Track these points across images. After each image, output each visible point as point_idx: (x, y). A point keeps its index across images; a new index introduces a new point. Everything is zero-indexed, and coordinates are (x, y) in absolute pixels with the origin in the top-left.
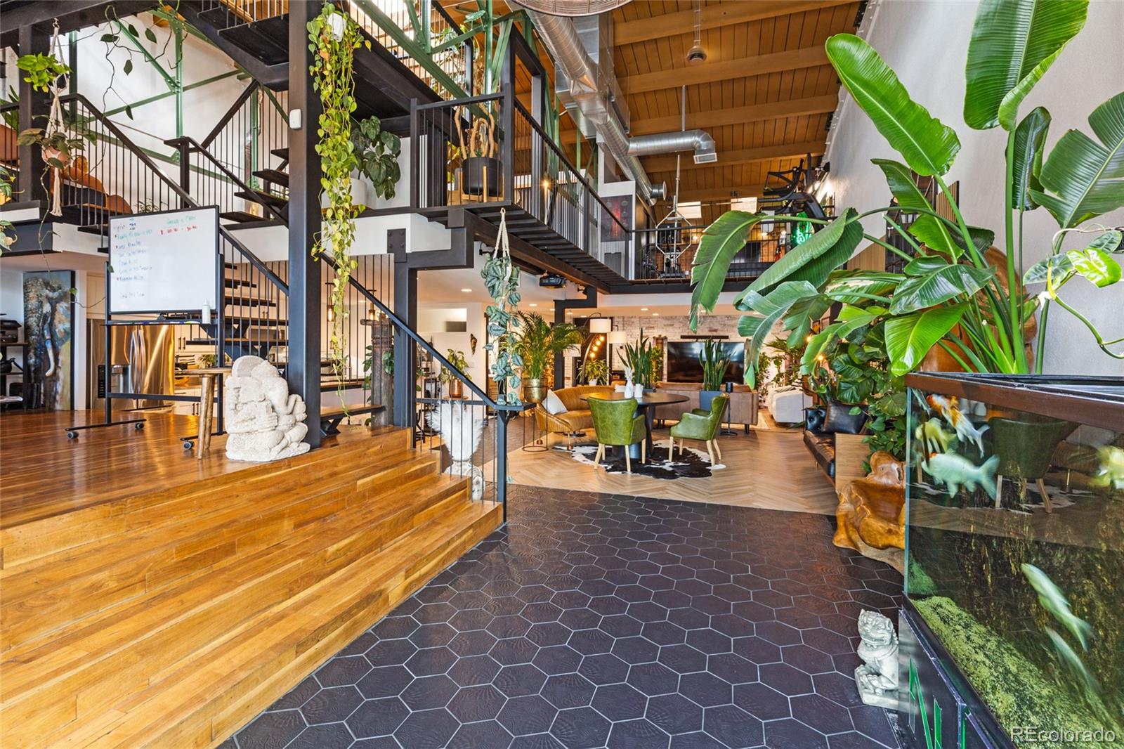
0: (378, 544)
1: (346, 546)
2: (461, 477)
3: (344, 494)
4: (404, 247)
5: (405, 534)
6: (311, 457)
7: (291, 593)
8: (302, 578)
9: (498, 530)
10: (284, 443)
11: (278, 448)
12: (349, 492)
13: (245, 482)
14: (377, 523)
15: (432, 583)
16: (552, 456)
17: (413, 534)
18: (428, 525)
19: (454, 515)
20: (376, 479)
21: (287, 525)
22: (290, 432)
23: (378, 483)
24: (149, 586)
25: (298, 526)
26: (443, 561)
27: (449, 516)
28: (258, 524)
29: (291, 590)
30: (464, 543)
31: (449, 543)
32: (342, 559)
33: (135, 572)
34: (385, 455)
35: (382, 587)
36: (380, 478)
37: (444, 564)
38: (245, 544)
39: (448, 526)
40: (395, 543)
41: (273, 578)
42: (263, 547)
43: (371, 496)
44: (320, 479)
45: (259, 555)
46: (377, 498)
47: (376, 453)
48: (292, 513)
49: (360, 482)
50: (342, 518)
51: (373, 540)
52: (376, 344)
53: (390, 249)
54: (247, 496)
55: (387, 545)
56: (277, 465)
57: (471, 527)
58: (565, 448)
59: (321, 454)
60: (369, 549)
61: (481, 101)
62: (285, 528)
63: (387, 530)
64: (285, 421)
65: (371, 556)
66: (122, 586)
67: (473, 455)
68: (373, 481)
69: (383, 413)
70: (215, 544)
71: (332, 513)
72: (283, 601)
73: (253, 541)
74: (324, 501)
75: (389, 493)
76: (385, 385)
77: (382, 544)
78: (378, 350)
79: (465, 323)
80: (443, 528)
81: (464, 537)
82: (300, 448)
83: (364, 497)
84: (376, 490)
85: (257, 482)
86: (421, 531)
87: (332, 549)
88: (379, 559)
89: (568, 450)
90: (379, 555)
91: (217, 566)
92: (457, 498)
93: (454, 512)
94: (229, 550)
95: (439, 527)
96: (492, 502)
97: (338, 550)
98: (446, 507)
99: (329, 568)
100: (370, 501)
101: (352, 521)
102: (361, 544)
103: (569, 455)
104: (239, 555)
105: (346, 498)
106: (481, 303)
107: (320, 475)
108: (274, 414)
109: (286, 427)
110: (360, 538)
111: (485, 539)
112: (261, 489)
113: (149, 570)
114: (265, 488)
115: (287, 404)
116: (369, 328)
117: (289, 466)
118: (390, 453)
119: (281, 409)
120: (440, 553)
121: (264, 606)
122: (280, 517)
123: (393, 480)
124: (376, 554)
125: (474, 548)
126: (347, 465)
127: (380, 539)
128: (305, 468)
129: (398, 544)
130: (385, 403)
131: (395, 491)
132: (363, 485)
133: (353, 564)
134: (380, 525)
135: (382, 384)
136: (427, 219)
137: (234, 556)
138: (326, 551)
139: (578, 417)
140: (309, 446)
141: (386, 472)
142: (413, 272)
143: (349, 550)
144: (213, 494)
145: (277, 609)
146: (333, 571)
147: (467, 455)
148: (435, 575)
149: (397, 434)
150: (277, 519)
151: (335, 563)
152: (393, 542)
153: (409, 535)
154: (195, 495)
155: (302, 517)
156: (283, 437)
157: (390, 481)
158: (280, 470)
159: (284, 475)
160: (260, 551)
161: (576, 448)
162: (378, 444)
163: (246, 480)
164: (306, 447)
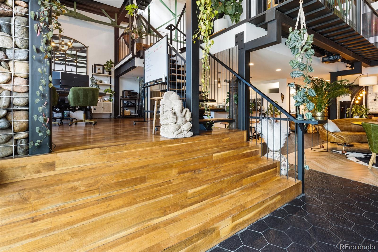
0: (220, 192)
1: (200, 191)
2: (274, 160)
3: (206, 160)
4: (243, 40)
5: (238, 189)
6: (193, 139)
7: (164, 214)
8: (172, 206)
9: (298, 198)
10: (180, 130)
12: (208, 159)
13: (161, 147)
14: (219, 180)
15: (251, 227)
16: (331, 155)
17: (242, 190)
18: (252, 186)
19: (268, 183)
20: (224, 154)
21: (174, 172)
22: (183, 126)
23: (225, 156)
24: (101, 192)
25: (180, 173)
26: (260, 213)
27: (266, 182)
28: (158, 169)
29: (165, 211)
30: (275, 203)
31: (264, 202)
32: (197, 198)
33: (94, 184)
34: (232, 143)
36: (226, 154)
37: (260, 215)
38: (151, 178)
39: (264, 190)
40: (231, 193)
42: (161, 181)
43: (221, 163)
44: (198, 150)
45: (158, 185)
46: (224, 165)
47: (227, 141)
48: (177, 166)
49: (214, 155)
50: (204, 173)
51: (217, 189)
52: (231, 90)
53: (236, 43)
54: (162, 153)
55: (226, 194)
56: (176, 140)
57: (279, 194)
58: (341, 152)
59: (199, 138)
60: (214, 195)
62: (173, 173)
63: (225, 185)
64: (180, 120)
65: (216, 199)
66: (87, 190)
67: (281, 149)
68: (222, 155)
69: (234, 123)
70: (135, 176)
71: (199, 169)
72: (160, 217)
73: (156, 177)
75: (232, 163)
76: (235, 109)
77: (223, 193)
79: (278, 89)
80: (261, 190)
81: (274, 200)
82: (188, 134)
83: (217, 163)
84: (224, 160)
85: (167, 147)
86: (247, 189)
87: (191, 191)
88: (220, 202)
89: (342, 153)
90: (221, 199)
91: (136, 187)
92: (270, 172)
93: (269, 180)
94: (143, 180)
95: (258, 189)
96: (293, 179)
97: (194, 193)
98: (263, 176)
99: (188, 202)
100: (221, 166)
101: (208, 175)
102: (209, 191)
103: (345, 157)
104: (148, 183)
105: (207, 162)
106: (286, 79)
107: (197, 148)
108: (175, 116)
109: (181, 123)
110: (208, 187)
111: (289, 203)
112: (169, 151)
113: (101, 184)
114: (171, 151)
115: (182, 112)
116: (228, 84)
117: (183, 142)
118: (235, 142)
119: (179, 114)
120: (257, 208)
121: (148, 219)
122: (170, 167)
123: (234, 156)
124: (219, 198)
125: (282, 208)
126: (212, 145)
127: (221, 189)
128: (191, 144)
129: (232, 194)
130: (234, 118)
131: (235, 162)
132: (217, 156)
133: (204, 202)
134: (221, 181)
135: (233, 109)
137: (145, 184)
138: (187, 192)
140: (192, 133)
141: (229, 151)
142: (248, 53)
143: (202, 193)
144: (146, 150)
145: (156, 221)
146: (192, 204)
147: (278, 148)
148: (254, 221)
149: (239, 133)
150: (169, 168)
151: (193, 200)
152: (229, 192)
153: (240, 189)
154: (138, 150)
155: (182, 169)
156: (180, 128)
157: (232, 156)
158: (178, 143)
159: (180, 146)
160: (159, 183)
161: (348, 153)
162: (229, 137)
163: (162, 146)
164: (191, 134)
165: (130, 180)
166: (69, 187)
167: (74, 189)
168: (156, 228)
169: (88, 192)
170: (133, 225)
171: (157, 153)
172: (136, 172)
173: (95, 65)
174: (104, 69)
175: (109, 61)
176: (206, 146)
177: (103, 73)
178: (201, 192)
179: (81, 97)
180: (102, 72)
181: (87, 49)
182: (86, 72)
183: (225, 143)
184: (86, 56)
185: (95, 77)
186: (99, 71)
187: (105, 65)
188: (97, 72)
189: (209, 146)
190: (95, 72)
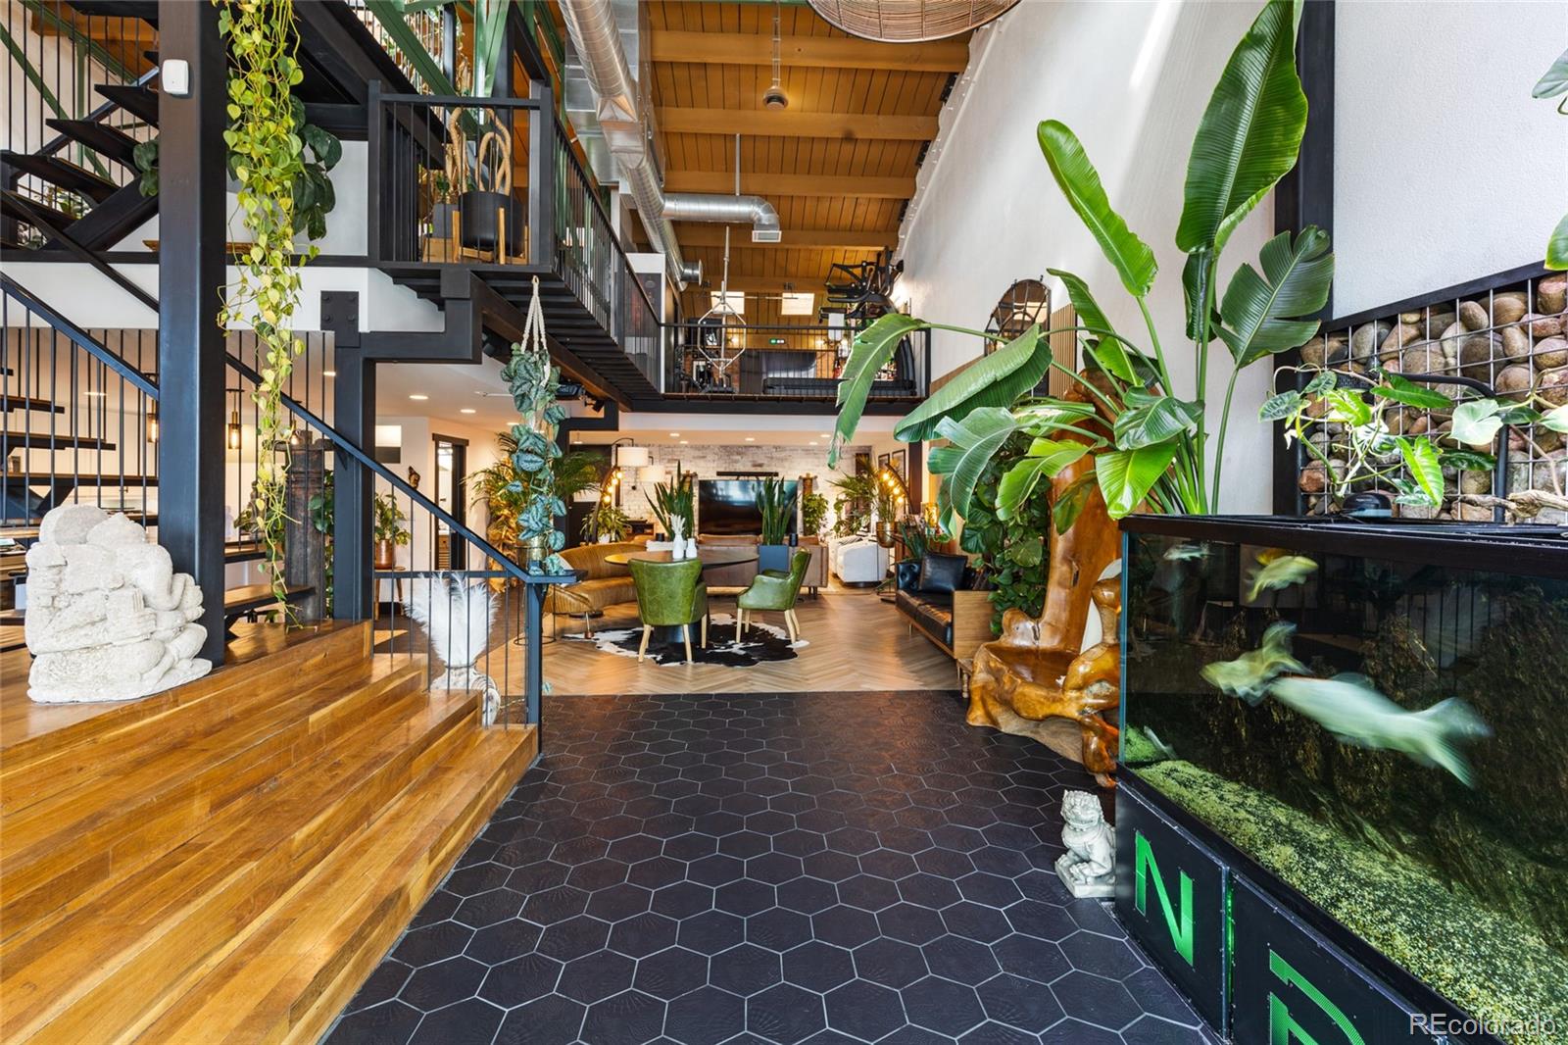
0: (365, 814)
1: (320, 826)
2: (468, 691)
3: (290, 741)
4: (355, 322)
5: (403, 791)
6: (213, 682)
7: (240, 924)
8: (256, 896)
9: (533, 766)
10: (166, 662)
11: (157, 672)
12: (297, 737)
13: (94, 741)
14: (362, 782)
15: (462, 863)
16: (565, 649)
17: (413, 792)
18: (431, 774)
19: (466, 753)
20: (337, 708)
21: (199, 807)
22: (177, 642)
23: (340, 715)
25: (216, 806)
26: (473, 826)
27: (460, 754)
28: (148, 813)
29: (239, 919)
30: (497, 792)
31: (479, 796)
32: (315, 849)
34: (331, 669)
35: (402, 882)
36: (344, 707)
37: (473, 830)
38: (125, 854)
39: (467, 771)
40: (388, 809)
41: (209, 905)
42: (158, 854)
43: (330, 739)
44: (231, 721)
45: (156, 871)
46: (339, 741)
47: (318, 667)
48: (208, 784)
49: (313, 718)
50: (289, 782)
51: (358, 810)
52: (296, 482)
53: (326, 323)
54: (98, 767)
55: (378, 814)
56: (154, 702)
57: (504, 767)
58: (582, 636)
59: (229, 677)
60: (352, 826)
61: (472, 106)
62: (197, 813)
63: (375, 790)
64: (168, 622)
65: (357, 838)
68: (332, 713)
69: (310, 600)
70: (71, 863)
71: (270, 776)
72: (226, 942)
73: (142, 846)
74: (261, 755)
75: (356, 730)
76: (313, 552)
77: (370, 815)
78: (300, 493)
79: (399, 449)
80: (459, 775)
81: (496, 784)
82: (196, 669)
83: (319, 741)
84: (337, 727)
85: (117, 738)
86: (424, 785)
87: (299, 836)
88: (370, 840)
89: (586, 637)
90: (367, 834)
92: (465, 725)
93: (465, 747)
94: (97, 869)
95: (451, 775)
96: (520, 727)
97: (309, 836)
98: (451, 741)
99: (296, 869)
100: (329, 748)
101: (311, 784)
102: (342, 819)
103: (593, 647)
104: (116, 878)
105: (293, 746)
106: (426, 419)
107: (228, 712)
108: (148, 611)
109: (170, 633)
110: (340, 809)
111: (520, 783)
112: (124, 751)
114: (132, 748)
115: (171, 591)
116: (281, 455)
117: (176, 703)
118: (339, 665)
119: (160, 601)
120: (469, 814)
121: (196, 958)
122: (187, 794)
123: (362, 707)
124: (362, 833)
125: (508, 799)
126: (273, 692)
127: (367, 807)
128: (203, 704)
129: (392, 811)
130: (313, 580)
131: (365, 725)
132: (318, 721)
133: (330, 857)
134: (365, 784)
135: (309, 550)
136: (391, 279)
137: (106, 881)
138: (292, 841)
139: (600, 589)
140: (210, 663)
141: (351, 696)
142: (370, 365)
143: (325, 833)
144: (32, 771)
145: (220, 957)
146: (302, 874)
148: (463, 850)
149: (349, 632)
150: (181, 799)
151: (305, 859)
152: (384, 808)
153: (406, 793)
155: (223, 790)
156: (165, 652)
157: (356, 710)
158: (161, 712)
159: (167, 719)
160: (152, 861)
161: (598, 635)
162: (321, 652)
163: (97, 736)
164: (206, 666)
165: (50, 885)
172: (74, 849)
176: (254, 701)
178: (323, 830)
183: (311, 676)
189: (264, 696)
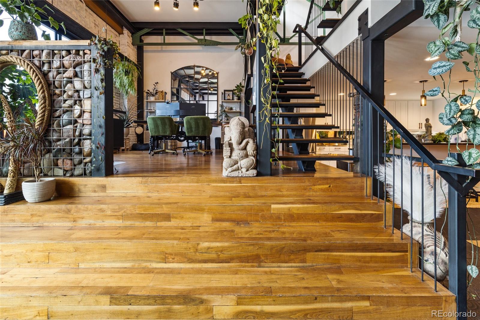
0: (256, 259)
1: (218, 247)
3: (258, 211)
4: (367, 24)
6: (257, 180)
7: (165, 260)
12: (264, 211)
17: (302, 269)
19: (367, 274)
20: (293, 208)
21: (206, 217)
23: (296, 212)
24: (124, 220)
27: (363, 272)
28: (185, 209)
29: (166, 258)
31: (315, 299)
33: (118, 210)
34: (335, 194)
36: (298, 209)
37: (305, 317)
38: (176, 218)
39: (341, 281)
40: (279, 267)
42: (188, 224)
43: (287, 220)
46: (294, 224)
47: (320, 190)
49: (273, 206)
51: (250, 254)
52: (356, 109)
55: (267, 265)
57: (365, 298)
60: (244, 260)
66: (112, 215)
69: (359, 163)
70: (158, 211)
71: (247, 221)
72: (160, 262)
73: (182, 218)
77: (261, 262)
80: (334, 279)
81: (349, 305)
83: (279, 219)
84: (294, 217)
85: (217, 186)
86: (313, 269)
87: (204, 244)
90: (256, 269)
91: (159, 224)
92: (384, 257)
93: (376, 271)
94: (167, 217)
99: (199, 256)
100: (286, 224)
101: (249, 232)
102: (234, 253)
104: (173, 223)
105: (260, 214)
112: (219, 191)
113: (124, 212)
114: (222, 191)
117: (240, 182)
118: (341, 194)
120: (298, 303)
121: (146, 259)
122: (201, 210)
124: (253, 266)
127: (258, 256)
128: (253, 187)
131: (317, 224)
132: (278, 209)
133: (225, 265)
134: (257, 244)
137: (170, 223)
138: (198, 244)
143: (221, 252)
145: (155, 265)
146: (205, 261)
147: (429, 217)
149: (351, 180)
151: (206, 256)
152: (274, 265)
155: (218, 215)
158: (233, 183)
159: (235, 187)
160: (186, 225)
162: (327, 184)
163: (210, 184)
164: (254, 172)
165: (152, 214)
166: (98, 208)
167: (102, 210)
168: (150, 271)
169: (113, 217)
170: (129, 260)
171: (204, 191)
172: (159, 208)
173: (225, 91)
174: (233, 94)
175: (239, 85)
176: (280, 193)
177: (233, 99)
178: (222, 250)
179: (193, 127)
180: (231, 98)
181: (218, 75)
182: (216, 100)
183: (318, 193)
184: (217, 81)
185: (225, 104)
186: (229, 98)
187: (235, 90)
188: (226, 99)
189: (285, 193)
190: (224, 99)
